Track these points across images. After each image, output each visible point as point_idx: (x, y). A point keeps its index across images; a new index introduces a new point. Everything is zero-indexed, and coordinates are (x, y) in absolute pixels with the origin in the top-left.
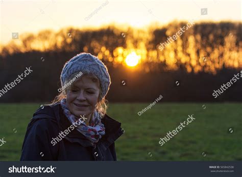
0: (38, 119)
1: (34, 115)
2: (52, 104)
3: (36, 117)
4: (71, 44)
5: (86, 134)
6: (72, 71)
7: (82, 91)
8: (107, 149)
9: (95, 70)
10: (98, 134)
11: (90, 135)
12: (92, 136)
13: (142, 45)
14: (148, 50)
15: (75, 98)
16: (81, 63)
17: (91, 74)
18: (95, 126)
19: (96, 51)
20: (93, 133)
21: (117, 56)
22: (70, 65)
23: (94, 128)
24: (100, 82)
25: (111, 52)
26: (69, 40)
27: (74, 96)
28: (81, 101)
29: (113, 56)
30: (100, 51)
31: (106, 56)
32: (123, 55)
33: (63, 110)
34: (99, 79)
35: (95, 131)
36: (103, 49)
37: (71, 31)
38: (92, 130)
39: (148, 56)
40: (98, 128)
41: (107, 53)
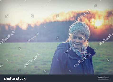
0: (59, 49)
1: (58, 47)
2: (65, 42)
3: (59, 48)
4: (72, 18)
5: (80, 55)
6: (73, 30)
7: (77, 38)
8: (89, 61)
9: (83, 30)
10: (84, 55)
11: (81, 55)
12: (82, 56)
13: (102, 18)
14: (105, 19)
15: (75, 41)
16: (77, 26)
17: (81, 31)
18: (83, 51)
19: (83, 20)
20: (82, 55)
21: (92, 22)
22: (73, 26)
23: (83, 52)
24: (85, 34)
25: (89, 20)
26: (72, 16)
27: (74, 40)
28: (77, 42)
29: (90, 22)
30: (84, 20)
31: (87, 22)
32: (94, 22)
33: (70, 45)
34: (85, 33)
35: (83, 54)
36: (86, 19)
37: (72, 12)
38: (82, 53)
39: (104, 22)
40: (85, 52)
41: (87, 21)
